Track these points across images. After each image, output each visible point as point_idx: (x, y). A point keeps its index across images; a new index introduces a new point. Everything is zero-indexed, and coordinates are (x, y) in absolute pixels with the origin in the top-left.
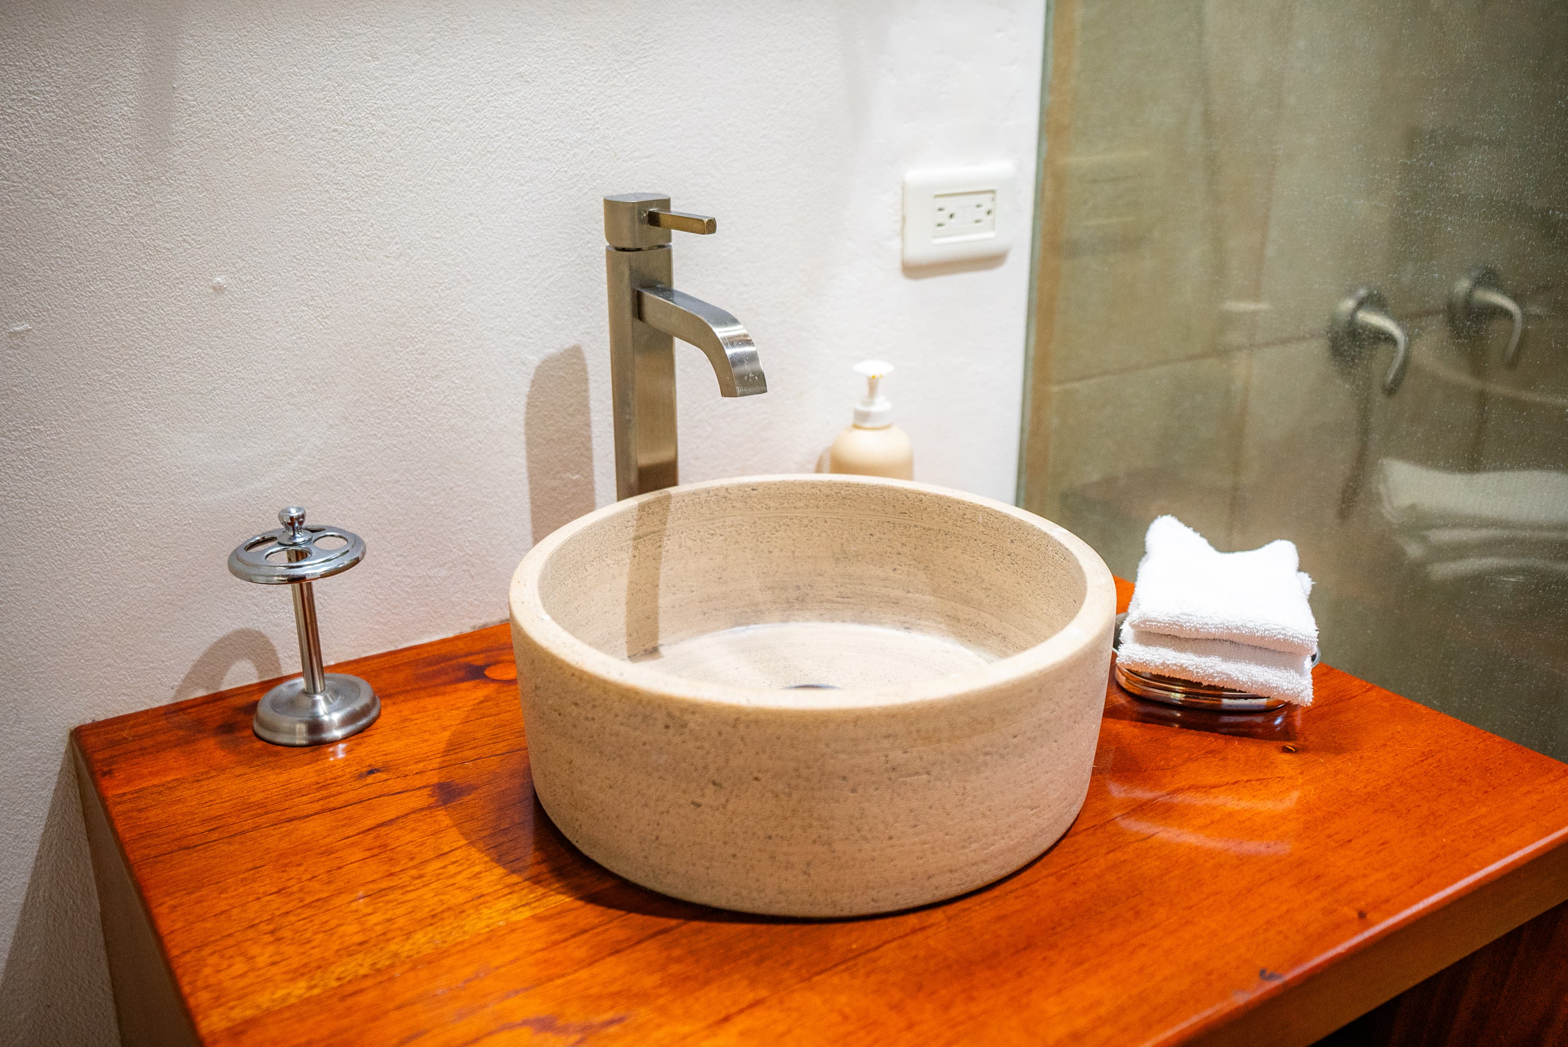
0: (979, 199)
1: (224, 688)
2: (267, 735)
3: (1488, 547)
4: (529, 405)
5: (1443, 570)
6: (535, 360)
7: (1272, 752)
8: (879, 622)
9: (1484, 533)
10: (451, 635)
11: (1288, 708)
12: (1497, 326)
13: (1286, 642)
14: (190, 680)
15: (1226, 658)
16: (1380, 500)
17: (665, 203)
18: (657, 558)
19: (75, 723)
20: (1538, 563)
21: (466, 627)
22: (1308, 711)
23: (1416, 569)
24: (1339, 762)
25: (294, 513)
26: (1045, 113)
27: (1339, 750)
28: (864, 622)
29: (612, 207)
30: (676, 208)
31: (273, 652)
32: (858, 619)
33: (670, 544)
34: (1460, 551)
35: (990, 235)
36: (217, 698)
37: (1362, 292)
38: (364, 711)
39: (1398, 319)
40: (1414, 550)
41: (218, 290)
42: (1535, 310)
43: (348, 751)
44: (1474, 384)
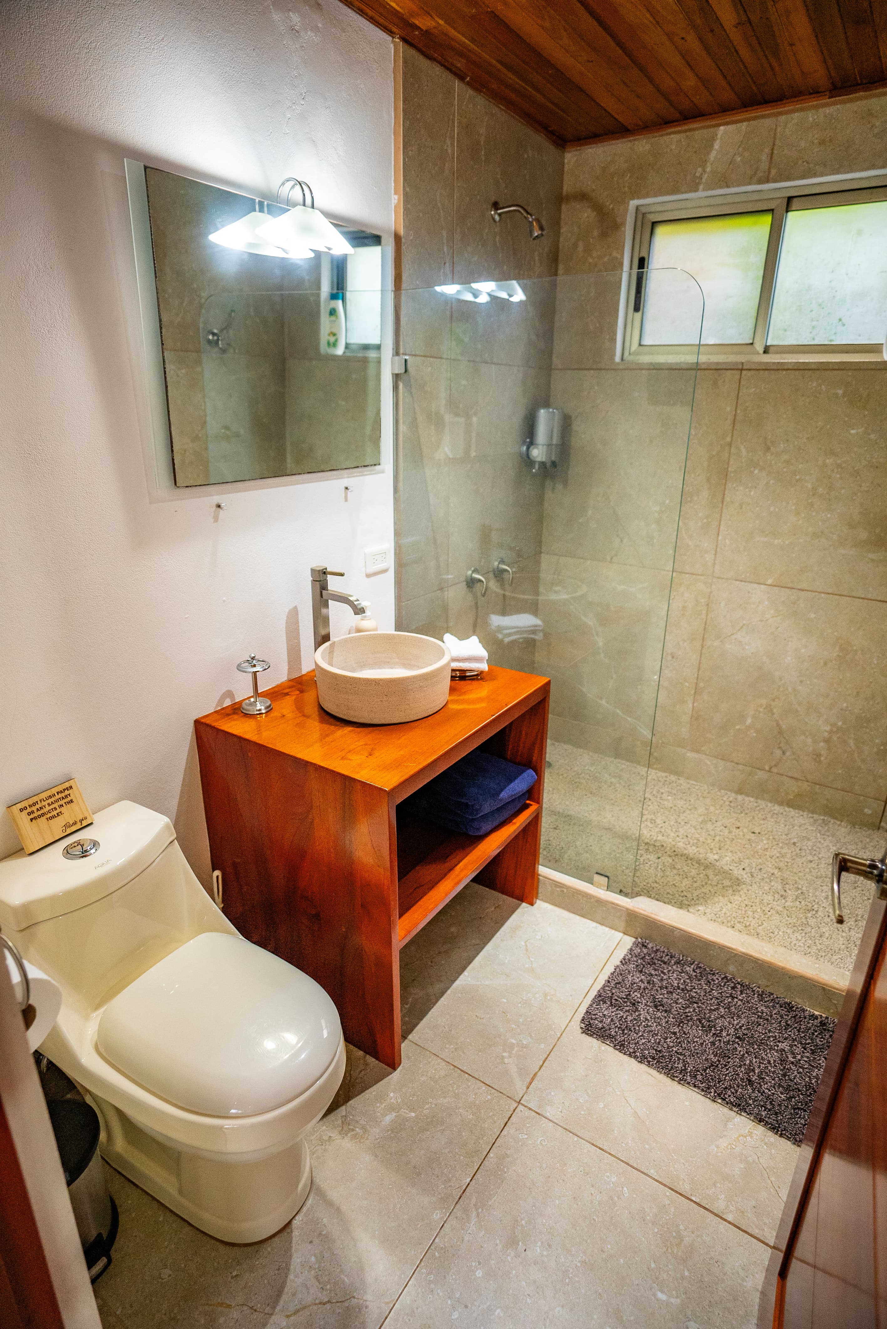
0: (382, 555)
1: (224, 706)
2: (247, 712)
3: (515, 633)
4: (286, 623)
5: (507, 640)
6: (287, 610)
7: (481, 682)
8: (384, 668)
9: (515, 630)
10: (270, 687)
11: (482, 672)
12: (505, 574)
13: (481, 657)
14: (217, 705)
15: (469, 663)
16: (490, 625)
17: (326, 569)
18: (333, 658)
19: (195, 718)
20: (525, 636)
21: (274, 685)
22: (487, 672)
23: (502, 641)
24: (495, 682)
25: (253, 655)
26: (395, 530)
27: (494, 680)
28: (381, 669)
29: (313, 571)
30: (328, 570)
31: (233, 695)
32: (379, 668)
33: (335, 654)
34: (510, 635)
35: (385, 564)
36: (223, 709)
37: (473, 569)
38: (270, 706)
39: (482, 575)
40: (500, 636)
41: (224, 601)
42: (514, 570)
43: (265, 716)
44: (502, 592)
